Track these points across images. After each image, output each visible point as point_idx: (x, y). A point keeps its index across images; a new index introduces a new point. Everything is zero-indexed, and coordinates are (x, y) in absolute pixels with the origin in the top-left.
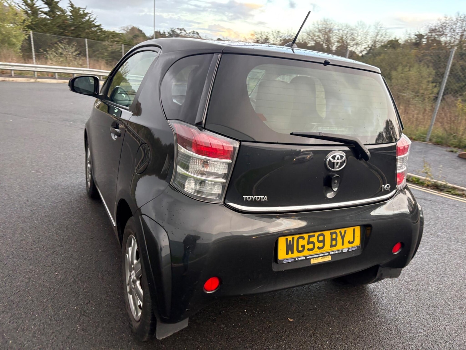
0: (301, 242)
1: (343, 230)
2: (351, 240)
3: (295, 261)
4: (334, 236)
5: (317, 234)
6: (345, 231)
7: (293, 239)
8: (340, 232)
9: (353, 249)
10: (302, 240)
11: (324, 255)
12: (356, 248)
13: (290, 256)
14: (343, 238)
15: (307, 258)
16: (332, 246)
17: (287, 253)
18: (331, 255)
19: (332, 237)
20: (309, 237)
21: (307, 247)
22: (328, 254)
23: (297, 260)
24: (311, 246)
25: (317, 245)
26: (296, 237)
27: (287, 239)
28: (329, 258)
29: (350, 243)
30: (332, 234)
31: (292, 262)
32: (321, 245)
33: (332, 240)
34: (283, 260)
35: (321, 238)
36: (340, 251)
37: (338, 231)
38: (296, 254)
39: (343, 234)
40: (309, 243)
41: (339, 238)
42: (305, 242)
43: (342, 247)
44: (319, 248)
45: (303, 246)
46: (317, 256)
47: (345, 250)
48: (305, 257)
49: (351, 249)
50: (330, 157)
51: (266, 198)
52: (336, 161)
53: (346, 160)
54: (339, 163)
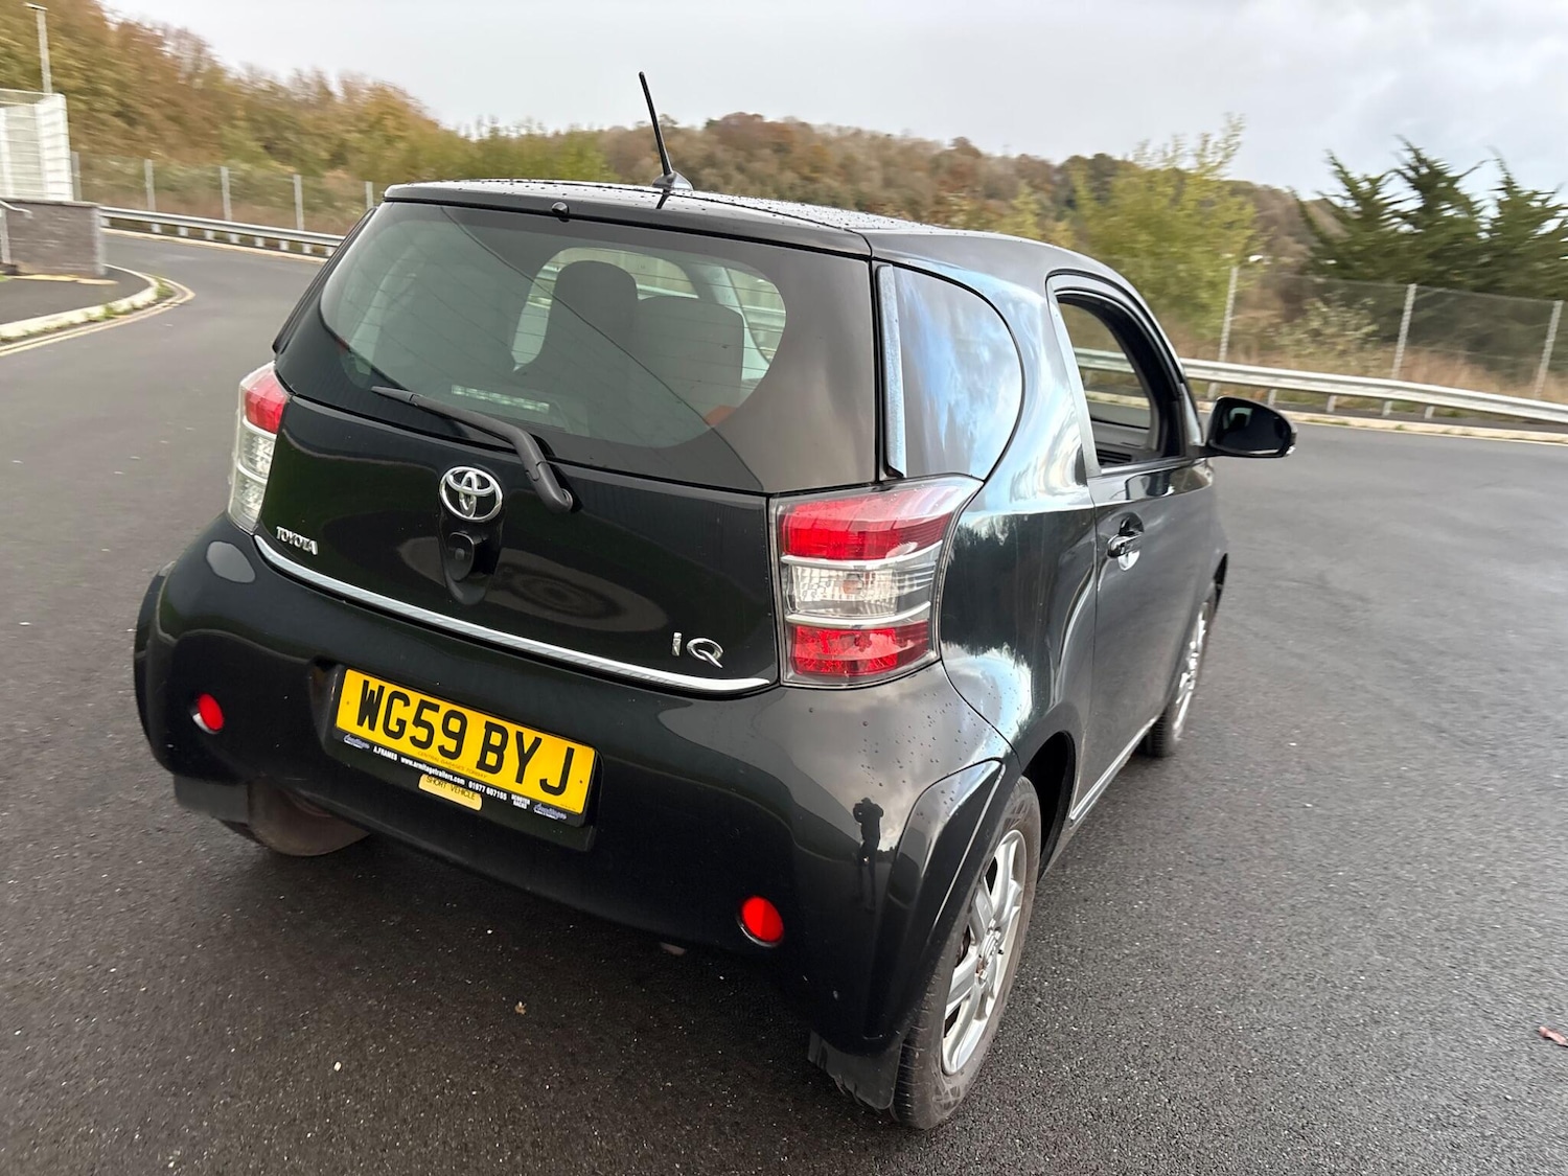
0: (400, 711)
1: (530, 736)
2: (555, 782)
3: (369, 753)
4: (496, 739)
5: (445, 707)
6: (537, 742)
7: (381, 689)
8: (519, 736)
9: (552, 814)
10: (402, 703)
11: (450, 777)
12: (563, 817)
13: (364, 731)
14: (524, 759)
15: (403, 760)
16: (482, 765)
17: (361, 723)
18: (484, 795)
19: (487, 737)
20: (423, 705)
21: (410, 730)
22: (462, 782)
23: (375, 750)
24: (422, 734)
25: (440, 738)
26: (390, 688)
27: (366, 683)
28: (475, 803)
29: (544, 786)
30: (490, 728)
31: (364, 750)
32: (451, 745)
33: (487, 747)
34: (346, 733)
35: (455, 725)
36: (503, 796)
37: (512, 729)
38: (378, 735)
39: (526, 747)
40: (418, 722)
41: (511, 753)
42: (408, 714)
43: (513, 786)
44: (442, 749)
45: (401, 723)
46: (431, 771)
47: (519, 799)
48: (400, 755)
49: (544, 809)
50: (449, 477)
51: (314, 548)
52: (462, 488)
53: (500, 496)
54: (474, 501)
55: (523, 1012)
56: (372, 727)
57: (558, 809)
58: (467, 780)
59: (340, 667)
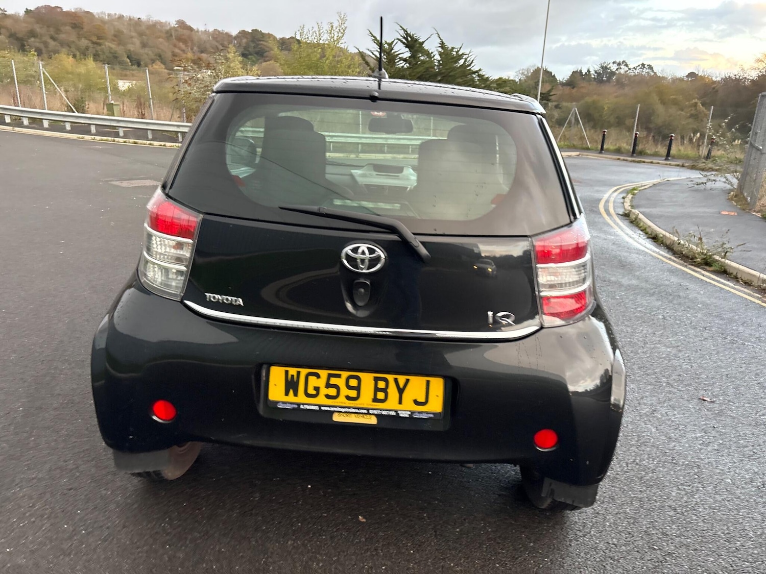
0: (313, 381)
1: (402, 379)
2: (422, 399)
3: (297, 410)
4: (381, 385)
5: (345, 374)
6: (408, 381)
7: (299, 373)
8: (396, 380)
9: (424, 416)
10: (315, 378)
11: (357, 411)
12: (432, 416)
13: (291, 398)
14: (401, 391)
15: (323, 408)
16: (375, 400)
17: (287, 394)
18: (376, 415)
19: (376, 384)
20: (330, 376)
21: (324, 391)
22: (365, 411)
23: (302, 407)
24: (333, 392)
25: (345, 391)
26: (304, 372)
27: (287, 372)
28: (373, 421)
29: (416, 402)
30: (376, 380)
31: (294, 409)
32: (353, 394)
33: (377, 389)
34: (277, 402)
35: (353, 383)
36: (393, 413)
37: (390, 378)
38: (301, 398)
39: (401, 385)
40: (328, 385)
41: (393, 390)
42: (321, 383)
43: (397, 407)
44: (348, 398)
45: (317, 389)
46: (343, 410)
47: (403, 412)
48: (320, 406)
49: (419, 415)
50: (348, 250)
51: (240, 301)
52: (359, 256)
53: (383, 256)
54: (367, 261)
55: (364, 520)
56: (296, 394)
57: (427, 413)
58: (368, 409)
59: (265, 366)
